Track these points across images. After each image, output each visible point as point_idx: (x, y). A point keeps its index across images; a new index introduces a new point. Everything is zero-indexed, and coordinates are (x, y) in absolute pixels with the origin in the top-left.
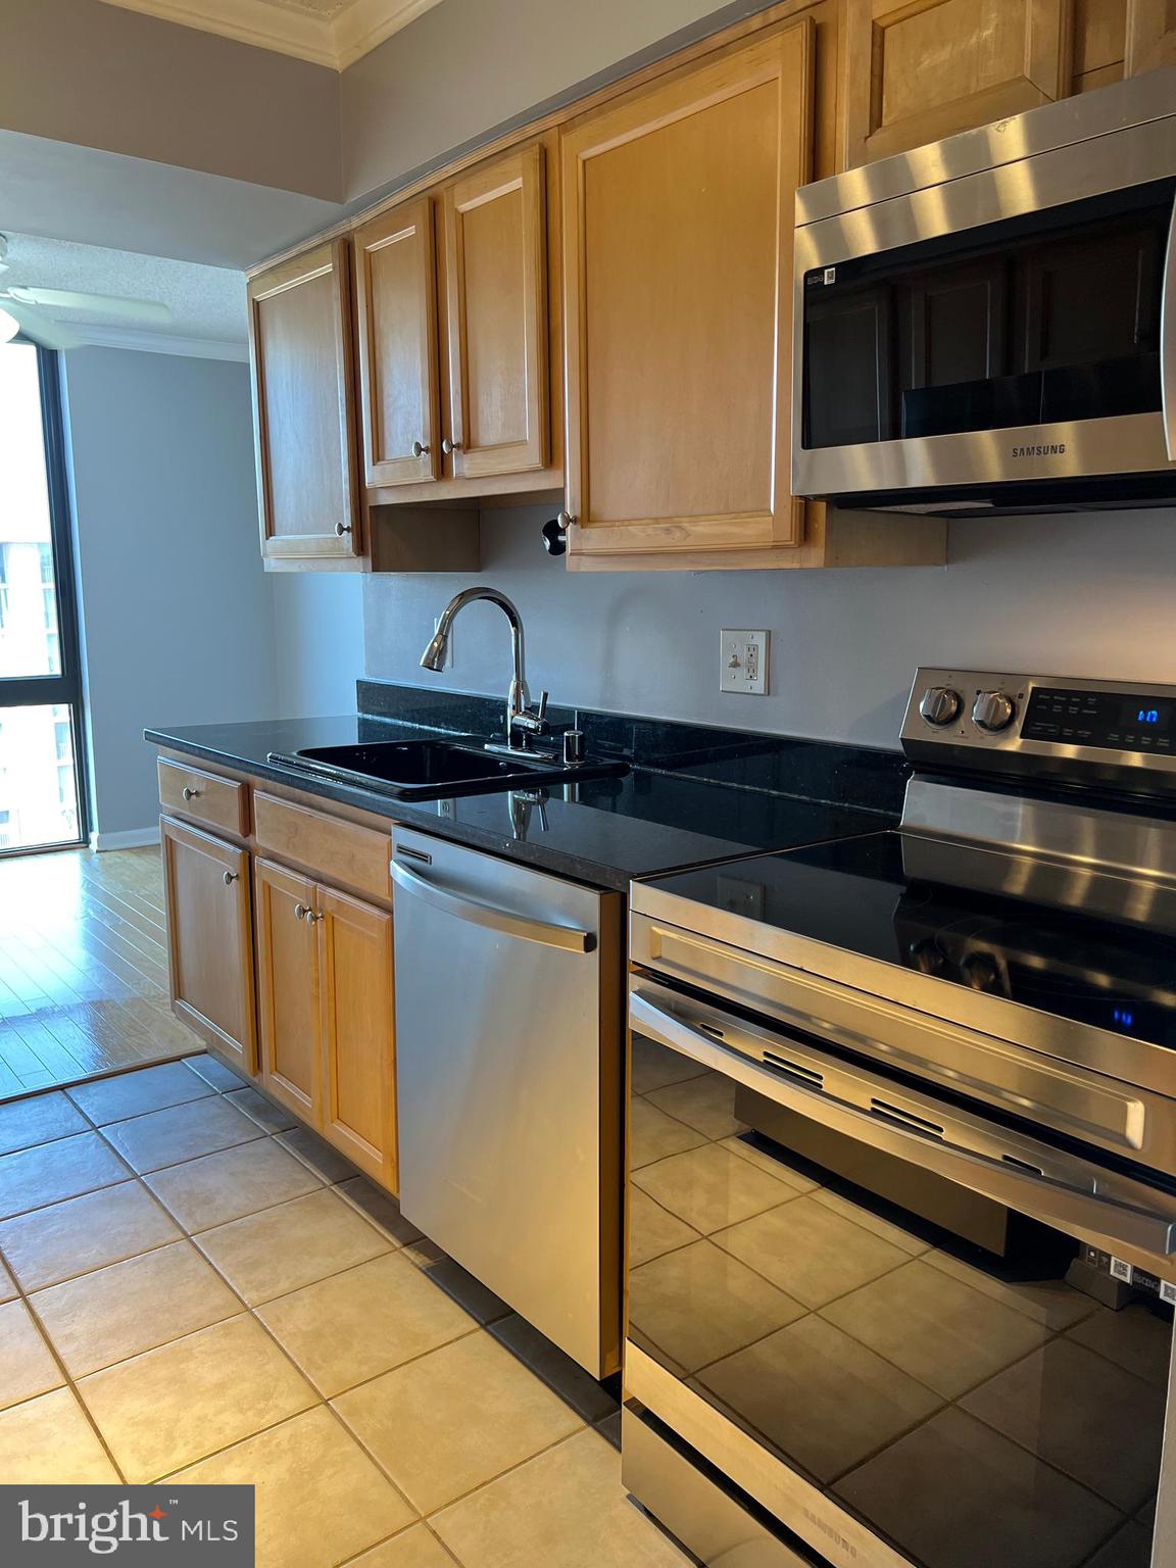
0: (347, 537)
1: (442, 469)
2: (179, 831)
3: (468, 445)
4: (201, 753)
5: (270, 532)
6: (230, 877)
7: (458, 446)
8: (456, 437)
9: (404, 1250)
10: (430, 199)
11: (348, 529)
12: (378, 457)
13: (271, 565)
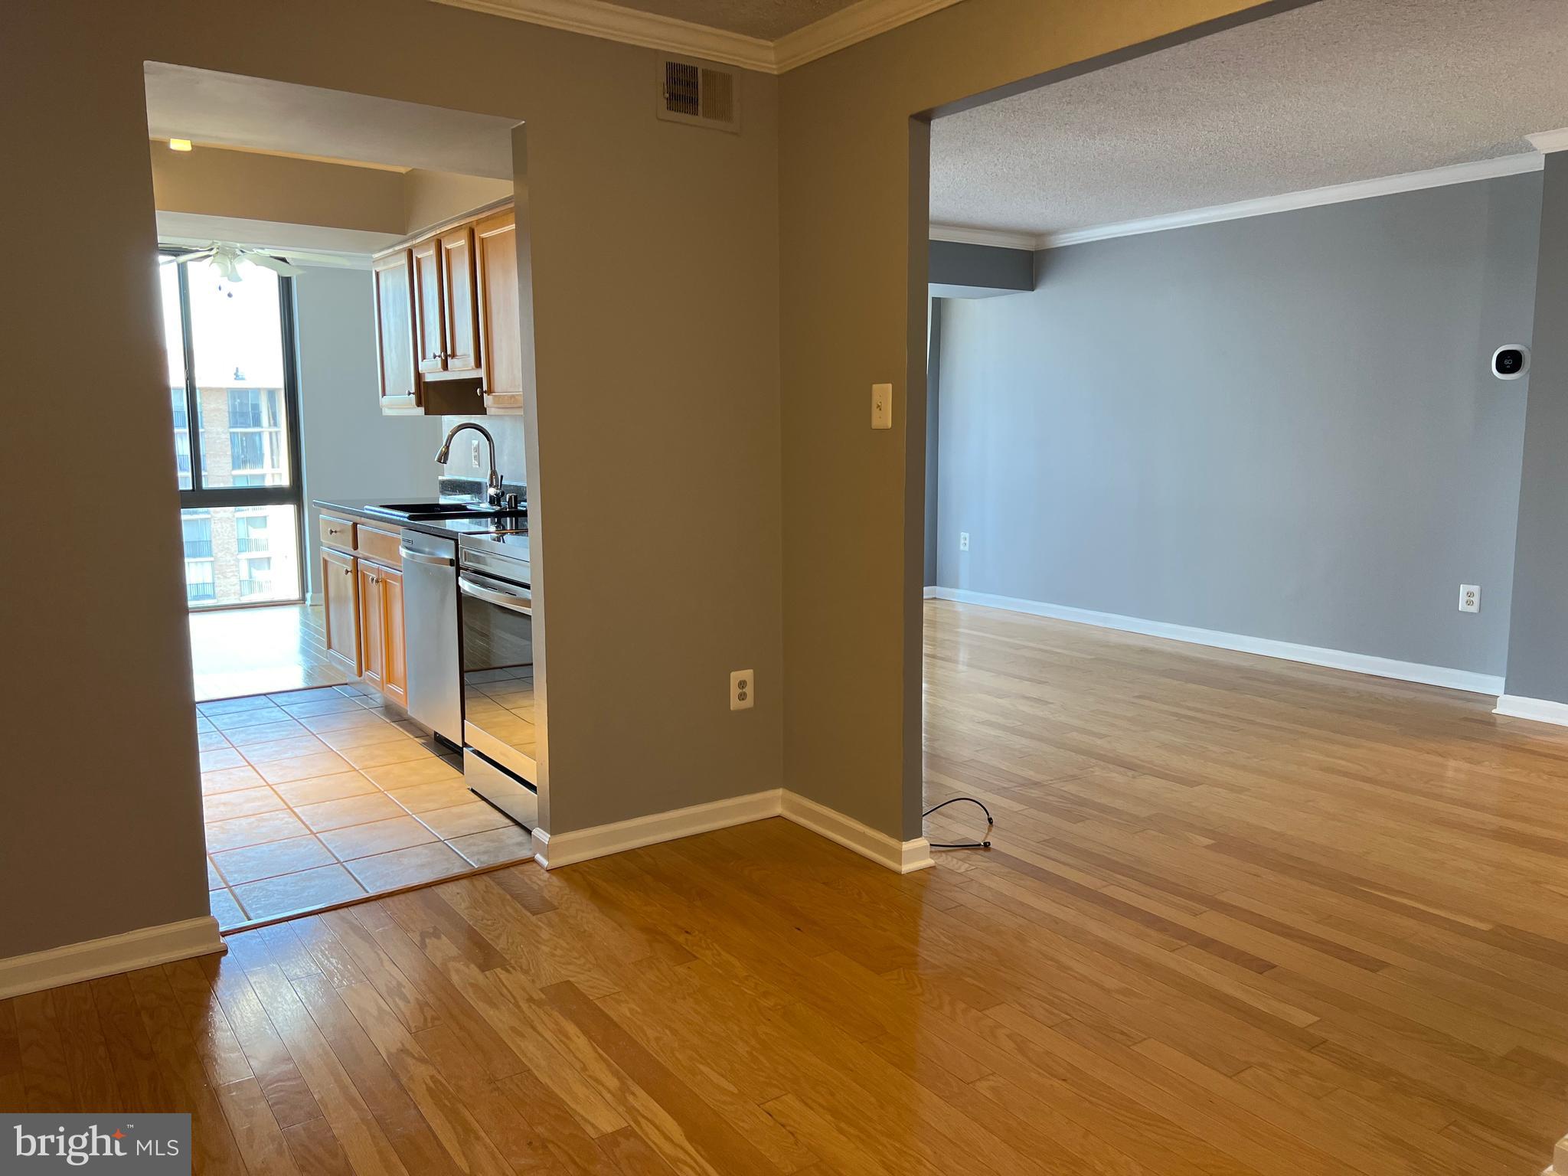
0: (413, 396)
1: (445, 367)
2: (329, 554)
3: (453, 355)
4: (343, 511)
5: (384, 394)
6: (347, 572)
7: (449, 355)
8: (449, 352)
9: (392, 724)
10: (438, 239)
11: (413, 394)
12: (424, 358)
13: (387, 412)
